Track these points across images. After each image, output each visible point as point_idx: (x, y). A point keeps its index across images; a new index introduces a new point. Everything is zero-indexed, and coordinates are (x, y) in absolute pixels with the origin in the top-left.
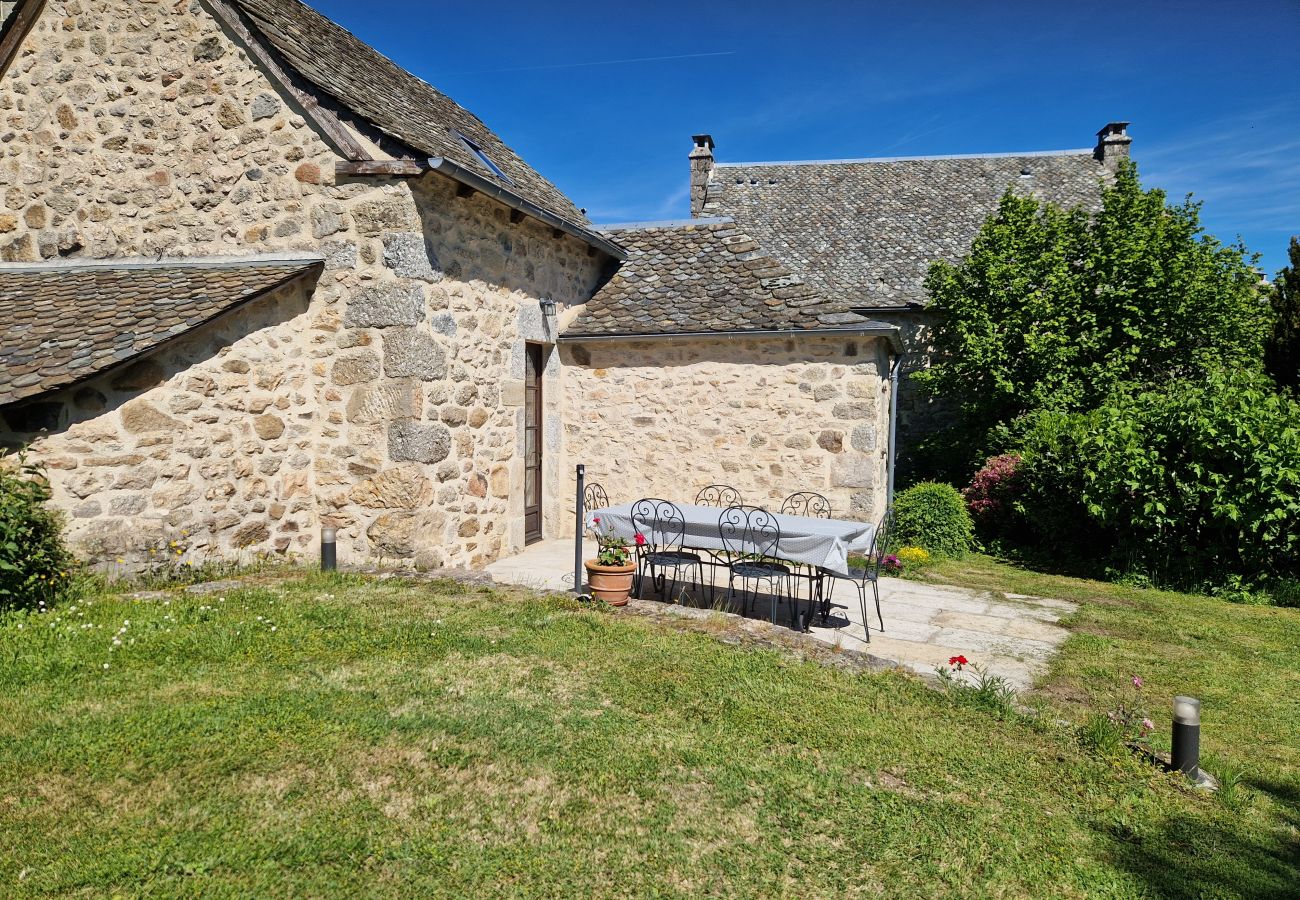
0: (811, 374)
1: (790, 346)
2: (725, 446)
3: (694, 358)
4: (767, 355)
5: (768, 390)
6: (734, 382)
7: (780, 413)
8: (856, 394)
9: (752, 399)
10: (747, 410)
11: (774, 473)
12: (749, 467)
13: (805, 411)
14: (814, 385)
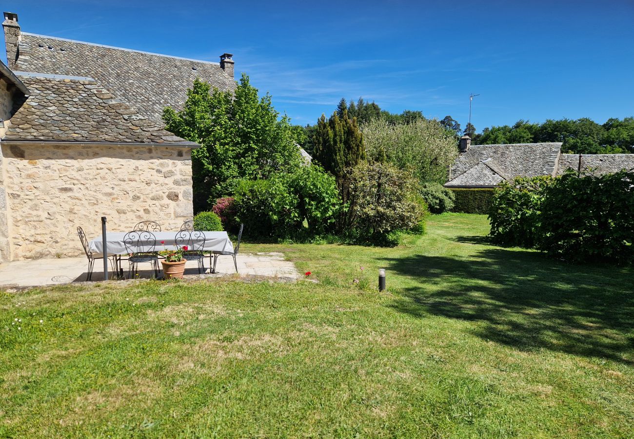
0: (162, 165)
1: (150, 151)
2: (118, 201)
3: (96, 155)
4: (138, 155)
5: (140, 172)
6: (120, 168)
7: (147, 184)
8: (184, 174)
9: (132, 177)
10: (130, 182)
11: (145, 213)
12: (132, 211)
13: (160, 182)
14: (164, 170)
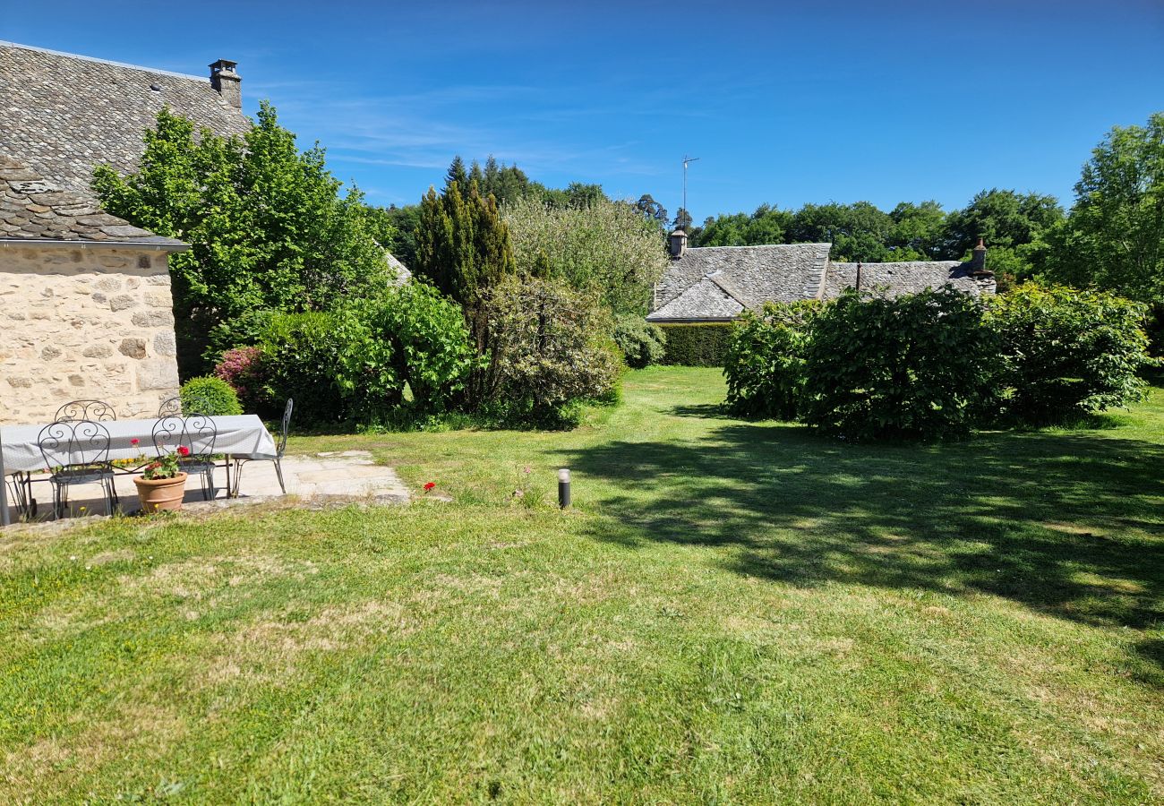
0: (104, 284)
1: (77, 256)
2: (9, 361)
4: (50, 265)
5: (57, 301)
6: (11, 293)
7: (73, 324)
8: (154, 304)
9: (39, 311)
10: (35, 321)
11: (74, 384)
12: (43, 380)
14: (110, 295)
